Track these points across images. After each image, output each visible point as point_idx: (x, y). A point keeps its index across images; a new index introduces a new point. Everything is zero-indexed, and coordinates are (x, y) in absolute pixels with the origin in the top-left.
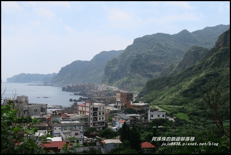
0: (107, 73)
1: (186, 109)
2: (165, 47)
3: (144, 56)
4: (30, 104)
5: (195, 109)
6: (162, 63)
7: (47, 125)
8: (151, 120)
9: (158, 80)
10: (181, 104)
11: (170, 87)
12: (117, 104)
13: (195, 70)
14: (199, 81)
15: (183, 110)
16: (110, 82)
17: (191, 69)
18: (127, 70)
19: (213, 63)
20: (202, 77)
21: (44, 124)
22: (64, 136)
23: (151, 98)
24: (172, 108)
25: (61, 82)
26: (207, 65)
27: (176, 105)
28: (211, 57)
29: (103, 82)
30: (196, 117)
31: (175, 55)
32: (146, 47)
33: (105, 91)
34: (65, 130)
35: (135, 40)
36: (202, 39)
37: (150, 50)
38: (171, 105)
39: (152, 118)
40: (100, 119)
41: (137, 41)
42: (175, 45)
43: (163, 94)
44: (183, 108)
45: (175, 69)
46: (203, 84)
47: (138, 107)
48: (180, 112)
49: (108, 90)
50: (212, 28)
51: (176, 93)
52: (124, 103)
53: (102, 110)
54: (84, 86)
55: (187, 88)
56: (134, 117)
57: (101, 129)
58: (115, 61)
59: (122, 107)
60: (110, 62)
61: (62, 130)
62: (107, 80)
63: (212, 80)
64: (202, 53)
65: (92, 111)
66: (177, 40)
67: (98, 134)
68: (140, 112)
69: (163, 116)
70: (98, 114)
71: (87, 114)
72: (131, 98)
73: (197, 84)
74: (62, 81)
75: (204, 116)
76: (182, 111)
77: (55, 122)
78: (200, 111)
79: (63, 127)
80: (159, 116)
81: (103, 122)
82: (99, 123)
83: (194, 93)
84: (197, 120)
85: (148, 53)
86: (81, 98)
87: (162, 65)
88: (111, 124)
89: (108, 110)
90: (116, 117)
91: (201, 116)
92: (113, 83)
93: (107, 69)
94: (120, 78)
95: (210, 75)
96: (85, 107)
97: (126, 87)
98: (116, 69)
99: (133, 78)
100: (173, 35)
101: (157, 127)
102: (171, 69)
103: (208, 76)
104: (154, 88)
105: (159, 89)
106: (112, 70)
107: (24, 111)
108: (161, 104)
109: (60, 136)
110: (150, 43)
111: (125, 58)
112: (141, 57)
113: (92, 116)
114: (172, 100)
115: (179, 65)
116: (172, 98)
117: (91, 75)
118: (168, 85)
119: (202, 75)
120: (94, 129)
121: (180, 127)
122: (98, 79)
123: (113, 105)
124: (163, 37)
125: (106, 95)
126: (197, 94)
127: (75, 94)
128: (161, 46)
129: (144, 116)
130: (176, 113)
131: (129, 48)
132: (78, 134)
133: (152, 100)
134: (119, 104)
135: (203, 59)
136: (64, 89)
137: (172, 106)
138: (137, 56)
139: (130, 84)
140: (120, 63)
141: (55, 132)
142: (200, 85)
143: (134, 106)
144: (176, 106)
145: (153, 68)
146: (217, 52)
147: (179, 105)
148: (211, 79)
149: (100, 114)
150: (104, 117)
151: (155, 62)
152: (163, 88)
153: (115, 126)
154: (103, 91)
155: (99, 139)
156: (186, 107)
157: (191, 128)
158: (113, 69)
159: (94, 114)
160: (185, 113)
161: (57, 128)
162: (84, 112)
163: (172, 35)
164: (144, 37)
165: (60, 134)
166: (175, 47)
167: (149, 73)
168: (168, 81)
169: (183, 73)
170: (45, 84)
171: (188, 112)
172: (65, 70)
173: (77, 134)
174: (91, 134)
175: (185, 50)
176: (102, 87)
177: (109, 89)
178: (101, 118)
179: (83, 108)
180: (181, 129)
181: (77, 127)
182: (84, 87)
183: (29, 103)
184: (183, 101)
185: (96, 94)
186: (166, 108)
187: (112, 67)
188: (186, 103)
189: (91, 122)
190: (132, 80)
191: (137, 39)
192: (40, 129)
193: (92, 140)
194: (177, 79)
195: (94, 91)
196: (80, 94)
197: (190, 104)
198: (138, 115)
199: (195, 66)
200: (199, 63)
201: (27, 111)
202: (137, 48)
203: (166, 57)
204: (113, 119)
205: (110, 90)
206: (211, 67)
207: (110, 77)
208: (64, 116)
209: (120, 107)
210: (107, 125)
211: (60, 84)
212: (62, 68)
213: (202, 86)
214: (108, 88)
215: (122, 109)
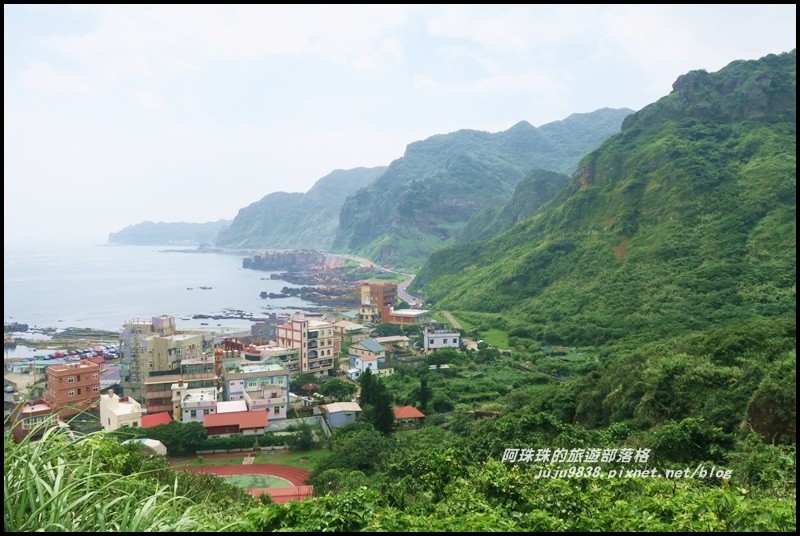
0: (345, 224)
1: (506, 321)
2: (479, 163)
3: (428, 187)
4: (180, 333)
5: (523, 322)
6: (469, 203)
7: (216, 377)
8: (429, 349)
9: (454, 251)
10: (498, 309)
11: (479, 267)
12: (363, 311)
13: (532, 232)
14: (534, 261)
15: (499, 323)
16: (355, 246)
17: (524, 228)
18: (391, 217)
19: (565, 220)
20: (541, 252)
21: (210, 375)
22: (250, 401)
23: (438, 292)
24: (479, 317)
25: (240, 245)
26: (554, 222)
27: (487, 310)
28: (562, 207)
29: (337, 245)
30: (523, 340)
31: (499, 182)
32: (435, 163)
33: (342, 269)
34: (251, 385)
35: (408, 146)
36: (562, 142)
37: (444, 171)
38: (477, 311)
39: (431, 346)
40: (323, 353)
41: (414, 149)
42: (500, 157)
43: (463, 283)
44: (499, 319)
45: (495, 220)
46: (543, 266)
47: (407, 318)
48: (494, 327)
49: (347, 265)
50: (586, 115)
51: (489, 285)
52: (376, 310)
53: (326, 334)
54: (292, 256)
55: (509, 275)
56: (394, 344)
57: (326, 373)
58: (362, 197)
59: (373, 317)
60: (353, 198)
61: (245, 387)
62: (348, 241)
63: (561, 258)
64: (553, 185)
65: (306, 340)
66: (504, 145)
67: (319, 387)
68: (409, 331)
69: (455, 341)
70: (319, 345)
71: (297, 345)
72: (393, 296)
73: (531, 265)
74: (243, 239)
75: (539, 338)
76: (498, 325)
77: (231, 369)
78: (532, 326)
79: (248, 379)
80: (445, 341)
81: (330, 361)
82: (321, 362)
83: (525, 285)
84: (523, 347)
85: (438, 180)
86: (286, 290)
87: (470, 206)
88: (346, 361)
89: (342, 328)
90: (355, 346)
91: (533, 338)
92: (359, 249)
93: (346, 214)
94: (375, 236)
95: (558, 247)
96: (293, 330)
97: (387, 258)
98: (365, 215)
99: (405, 238)
100: (496, 134)
101: (438, 366)
102: (488, 219)
103: (553, 249)
104: (444, 268)
105: (456, 272)
106: (357, 219)
107: (170, 351)
108: (457, 308)
109: (242, 397)
110: (444, 153)
111: (387, 190)
112: (424, 188)
113: (305, 350)
114: (479, 300)
115: (505, 210)
116: (479, 296)
117: (309, 227)
118: (475, 261)
119: (544, 244)
120: (310, 377)
121: (484, 366)
122: (325, 236)
123: (353, 313)
124: (472, 139)
125: (344, 280)
126: (530, 288)
127: (273, 277)
128: (467, 160)
129: (416, 339)
130: (484, 330)
131: (395, 164)
132: (278, 395)
133: (440, 297)
134: (366, 310)
135: (549, 207)
136: (247, 264)
137: (478, 314)
138: (414, 187)
139: (398, 253)
140: (375, 202)
141: (232, 389)
142: (537, 268)
143: (398, 318)
144: (487, 315)
145: (450, 214)
146: (574, 197)
147: (493, 311)
148: (560, 255)
149: (322, 344)
150: (332, 350)
151: (455, 201)
152: (465, 269)
153: (354, 366)
154: (337, 268)
155: (319, 398)
156: (505, 318)
157: (507, 367)
158: (359, 215)
159: (309, 344)
160: (503, 329)
161: (237, 383)
162: (289, 341)
163: (493, 134)
164: (430, 139)
165: (241, 393)
166: (502, 161)
167: (440, 226)
168: (475, 253)
169: (507, 236)
170: (203, 249)
171: (509, 329)
172: (247, 216)
173: (274, 396)
174: (303, 388)
175: (522, 169)
176: (334, 260)
177: (350, 263)
178: (326, 353)
179: (289, 332)
180: (486, 370)
181: (275, 378)
182: (294, 258)
183: (177, 329)
184: (502, 303)
185: (321, 276)
186: (466, 318)
187: (357, 212)
188: (507, 308)
189: (305, 360)
190: (402, 242)
191: (413, 144)
192: (202, 386)
193: (305, 401)
194: (494, 249)
195: (316, 267)
196: (284, 277)
197: (515, 310)
198: (405, 338)
199: (531, 222)
200: (539, 215)
201: (174, 349)
202: (415, 167)
203: (479, 188)
204: (352, 351)
205: (353, 265)
206: (562, 228)
207: (352, 234)
208: (248, 351)
209: (370, 319)
210: (337, 365)
211: (239, 248)
212: (242, 211)
213: (541, 270)
214: (347, 261)
215: (372, 321)
